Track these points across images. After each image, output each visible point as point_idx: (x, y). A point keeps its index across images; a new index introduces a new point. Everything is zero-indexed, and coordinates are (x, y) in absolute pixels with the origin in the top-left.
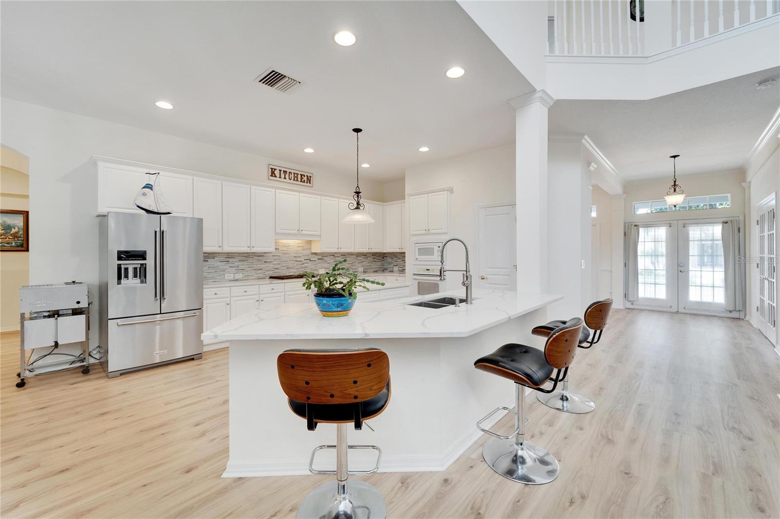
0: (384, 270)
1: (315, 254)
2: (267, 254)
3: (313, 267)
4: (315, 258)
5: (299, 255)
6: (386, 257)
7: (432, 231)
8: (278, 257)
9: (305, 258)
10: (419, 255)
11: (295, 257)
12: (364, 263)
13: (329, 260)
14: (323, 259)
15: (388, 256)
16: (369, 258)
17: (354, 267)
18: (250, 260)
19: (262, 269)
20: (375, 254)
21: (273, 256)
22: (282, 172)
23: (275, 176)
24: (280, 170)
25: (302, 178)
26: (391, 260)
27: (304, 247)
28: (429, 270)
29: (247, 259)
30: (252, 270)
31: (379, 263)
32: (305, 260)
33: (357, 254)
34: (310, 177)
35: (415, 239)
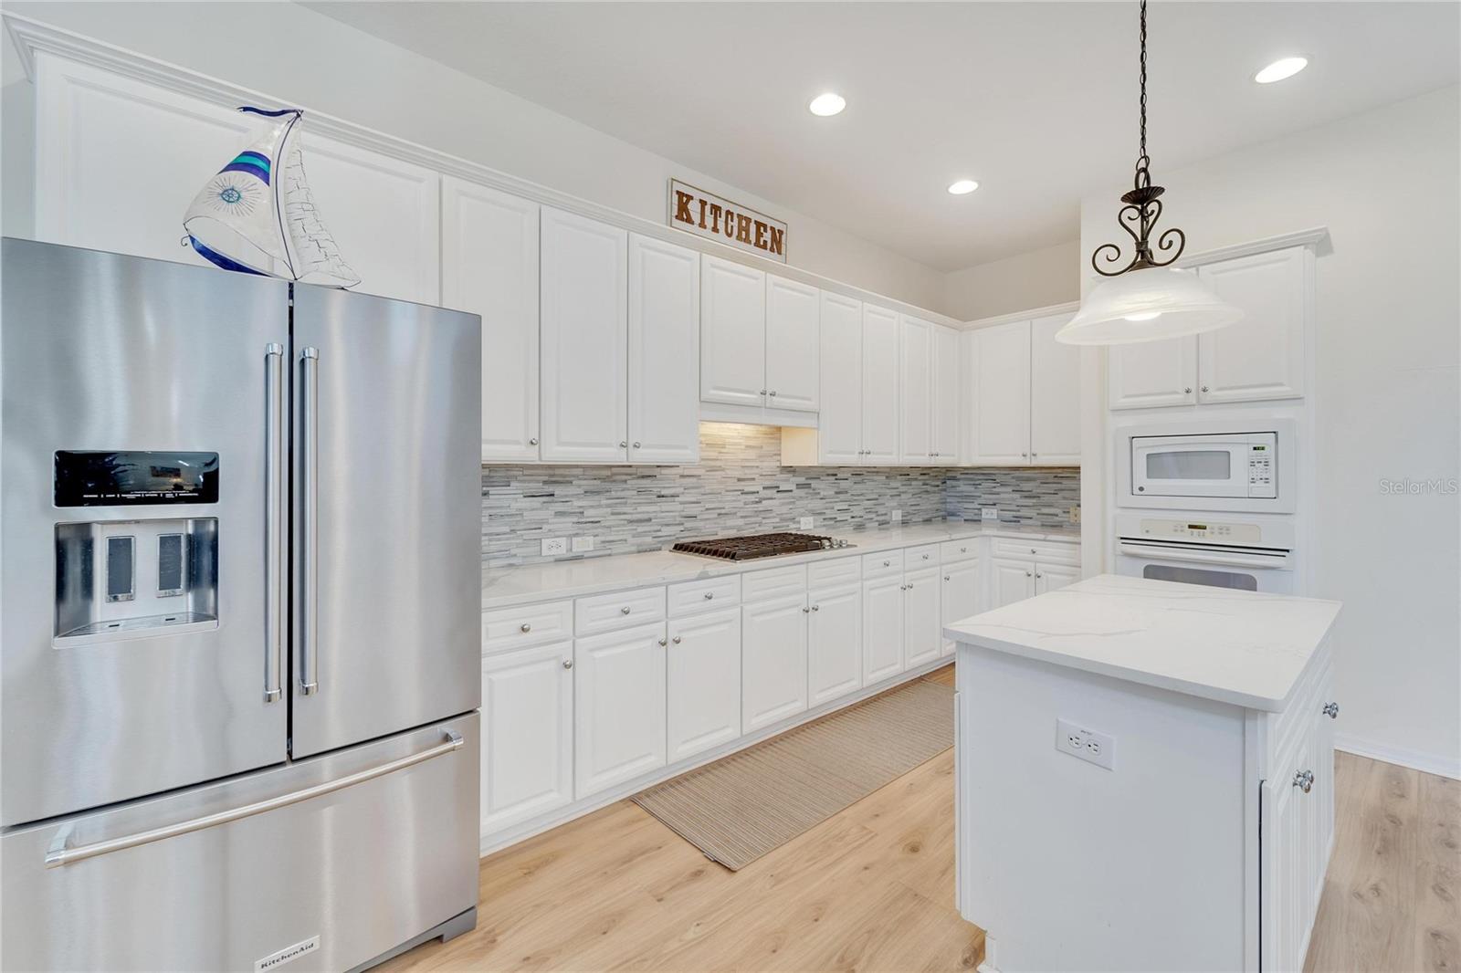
0: (946, 516)
1: (790, 470)
2: (664, 471)
3: (785, 509)
4: (789, 483)
5: (749, 473)
6: (954, 478)
7: (1214, 394)
8: (694, 480)
9: (768, 483)
10: (1148, 477)
11: (739, 480)
12: (903, 496)
13: (824, 490)
14: (808, 486)
15: (960, 476)
16: (914, 483)
17: (881, 510)
18: (616, 490)
19: (650, 520)
21: (682, 476)
22: (708, 208)
23: (689, 220)
24: (703, 203)
25: (759, 235)
26: (972, 489)
27: (762, 447)
28: (1205, 528)
29: (607, 485)
30: (622, 522)
31: (935, 498)
32: (764, 488)
33: (888, 470)
34: (781, 232)
35: (1130, 423)
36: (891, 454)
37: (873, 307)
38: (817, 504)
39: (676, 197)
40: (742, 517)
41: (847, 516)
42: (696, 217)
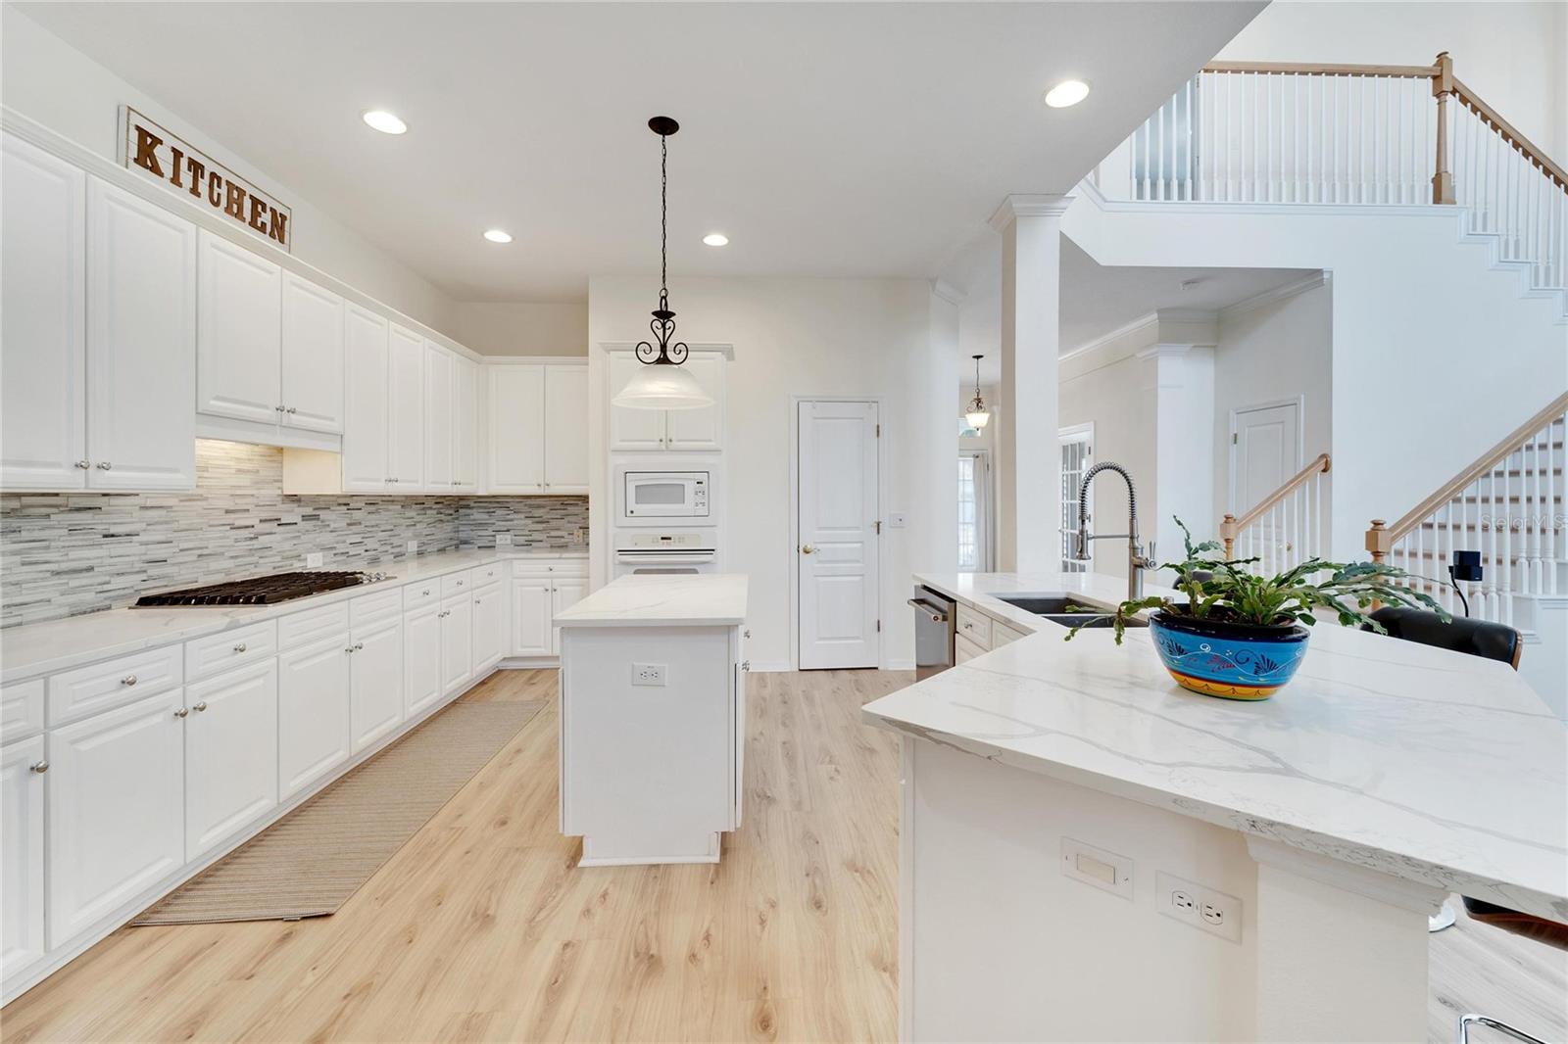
0: (460, 544)
1: (294, 499)
2: (114, 501)
3: (287, 546)
4: (293, 514)
5: (242, 503)
6: (468, 507)
7: (675, 444)
8: (163, 512)
9: (265, 516)
10: (637, 503)
11: (227, 512)
12: (418, 526)
13: (335, 521)
14: (316, 517)
15: (472, 505)
16: (428, 512)
17: (396, 541)
18: (31, 529)
19: (91, 569)
20: (441, 501)
21: (144, 508)
22: (184, 163)
23: (155, 169)
24: (177, 154)
25: (255, 214)
26: (486, 516)
27: (258, 471)
28: (670, 539)
29: (15, 523)
30: (41, 575)
31: (449, 527)
32: (261, 521)
33: (403, 499)
34: (284, 218)
35: (625, 462)
36: (417, 482)
37: (399, 328)
38: (327, 538)
39: (134, 135)
40: (232, 557)
41: (360, 550)
42: (167, 168)
